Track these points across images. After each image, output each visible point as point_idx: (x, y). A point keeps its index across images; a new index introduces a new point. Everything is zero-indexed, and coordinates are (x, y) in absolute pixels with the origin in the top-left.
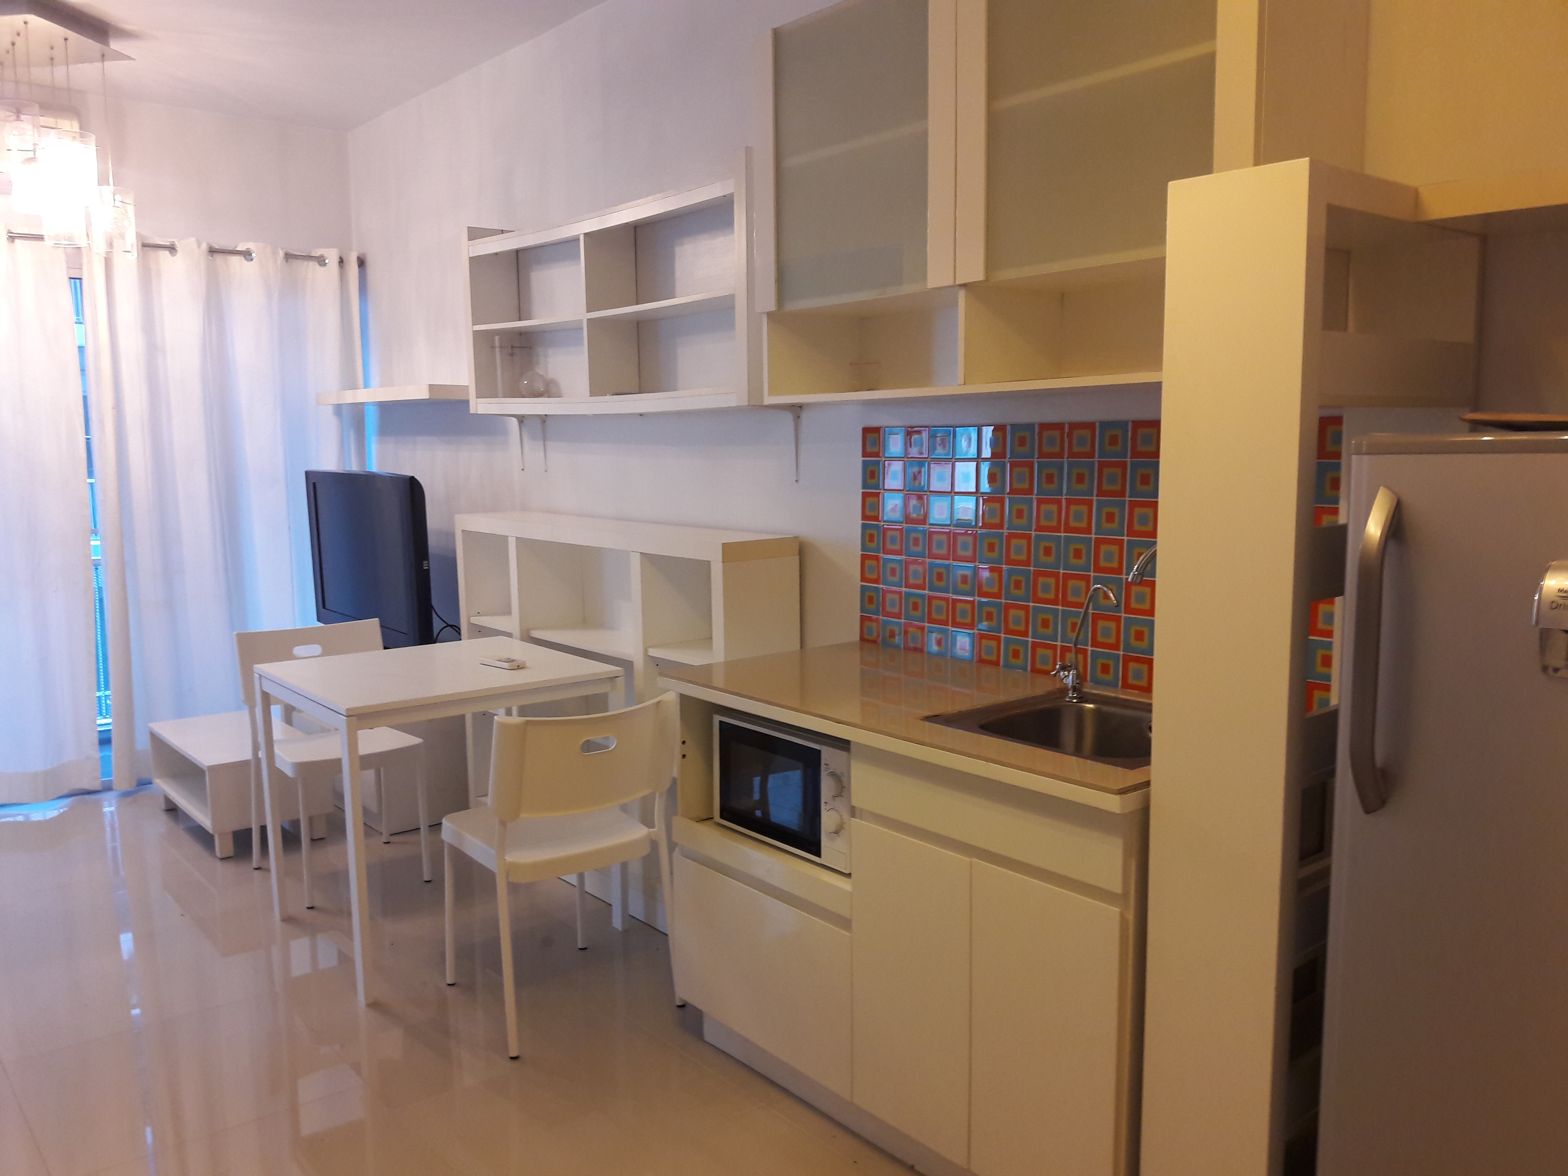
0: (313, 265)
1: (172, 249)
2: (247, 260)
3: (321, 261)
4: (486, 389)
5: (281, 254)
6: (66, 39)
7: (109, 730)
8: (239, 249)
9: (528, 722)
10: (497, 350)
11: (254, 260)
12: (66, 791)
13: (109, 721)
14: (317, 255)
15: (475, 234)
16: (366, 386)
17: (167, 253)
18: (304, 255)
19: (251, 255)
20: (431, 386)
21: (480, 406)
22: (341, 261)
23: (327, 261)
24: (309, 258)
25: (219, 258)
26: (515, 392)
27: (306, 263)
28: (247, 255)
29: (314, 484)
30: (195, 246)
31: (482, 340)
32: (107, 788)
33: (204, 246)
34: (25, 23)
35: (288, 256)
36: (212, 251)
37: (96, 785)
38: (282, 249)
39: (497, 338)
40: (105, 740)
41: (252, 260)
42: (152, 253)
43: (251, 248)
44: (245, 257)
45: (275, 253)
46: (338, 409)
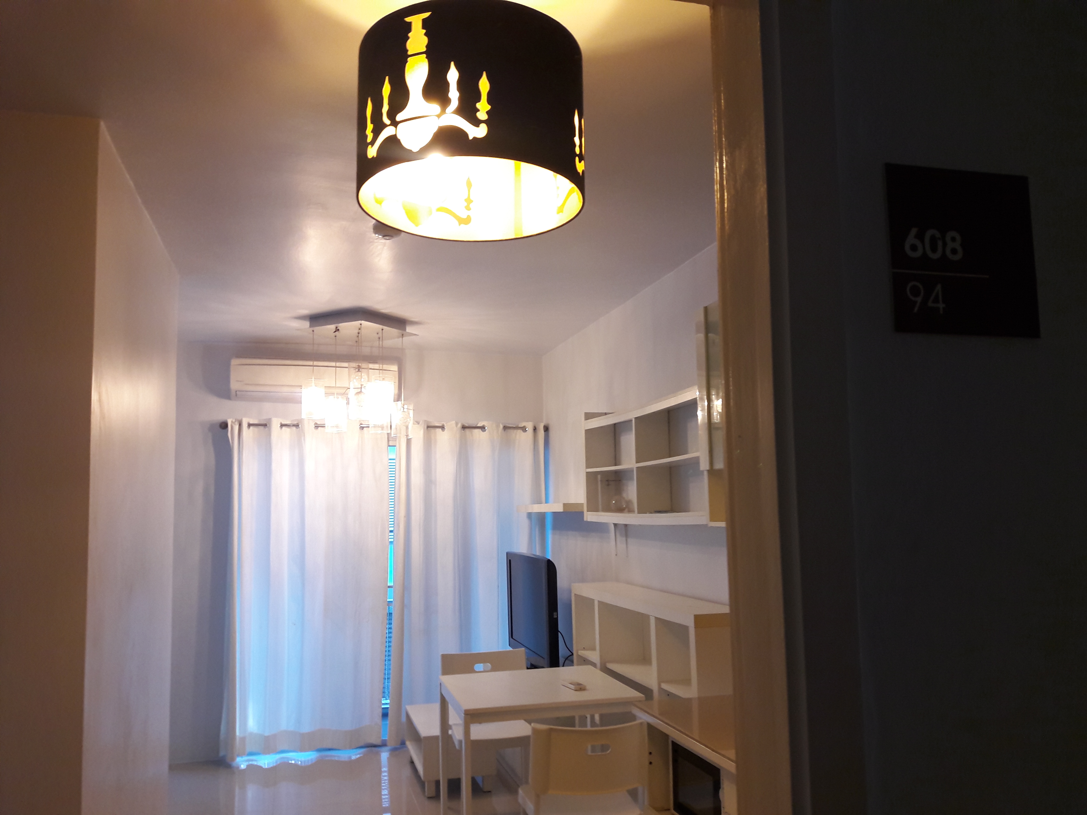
0: (520, 432)
1: (443, 428)
2: (483, 431)
3: (524, 429)
4: (593, 507)
5: (501, 426)
6: (382, 330)
7: (388, 708)
8: (479, 425)
9: (551, 729)
10: (599, 483)
11: (487, 430)
12: (362, 744)
13: (388, 701)
14: (522, 426)
15: (589, 416)
16: (547, 502)
17: (440, 430)
18: (514, 426)
19: (485, 428)
20: (565, 505)
21: (590, 517)
22: (535, 429)
23: (527, 429)
24: (517, 428)
25: (467, 431)
26: (608, 509)
27: (515, 431)
28: (483, 428)
29: (510, 560)
30: (454, 425)
31: (591, 478)
32: (384, 744)
33: (460, 425)
34: (361, 324)
35: (505, 428)
36: (464, 427)
37: (378, 742)
38: (502, 424)
39: (599, 477)
40: (385, 715)
41: (485, 431)
42: (432, 430)
43: (485, 424)
44: (482, 430)
45: (498, 426)
46: (530, 515)
